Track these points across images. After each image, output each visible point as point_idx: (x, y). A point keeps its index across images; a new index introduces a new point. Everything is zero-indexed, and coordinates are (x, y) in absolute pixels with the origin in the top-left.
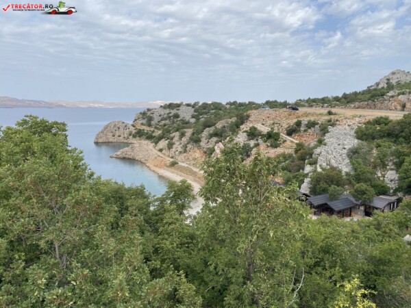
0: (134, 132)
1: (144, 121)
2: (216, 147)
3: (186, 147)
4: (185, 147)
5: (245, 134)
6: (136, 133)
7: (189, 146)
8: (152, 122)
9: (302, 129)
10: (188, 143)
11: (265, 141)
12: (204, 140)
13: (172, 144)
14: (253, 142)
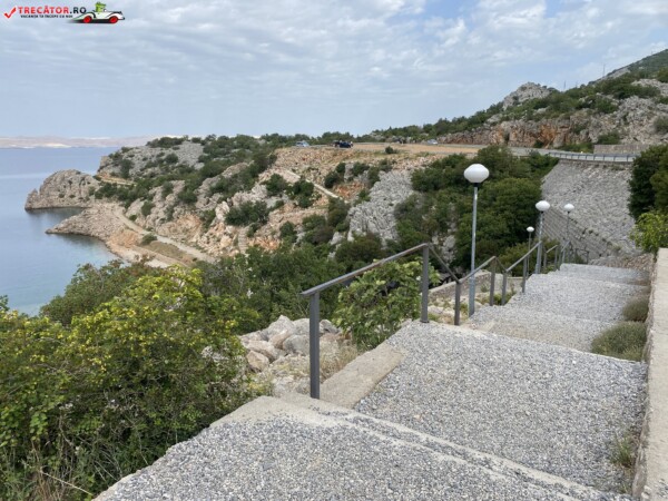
0: (98, 188)
1: (117, 170)
2: (217, 210)
3: (173, 211)
4: (170, 211)
6: (101, 190)
7: (178, 209)
8: (131, 172)
9: (346, 177)
10: (176, 204)
11: (292, 198)
12: (202, 199)
13: (150, 208)
14: (275, 200)
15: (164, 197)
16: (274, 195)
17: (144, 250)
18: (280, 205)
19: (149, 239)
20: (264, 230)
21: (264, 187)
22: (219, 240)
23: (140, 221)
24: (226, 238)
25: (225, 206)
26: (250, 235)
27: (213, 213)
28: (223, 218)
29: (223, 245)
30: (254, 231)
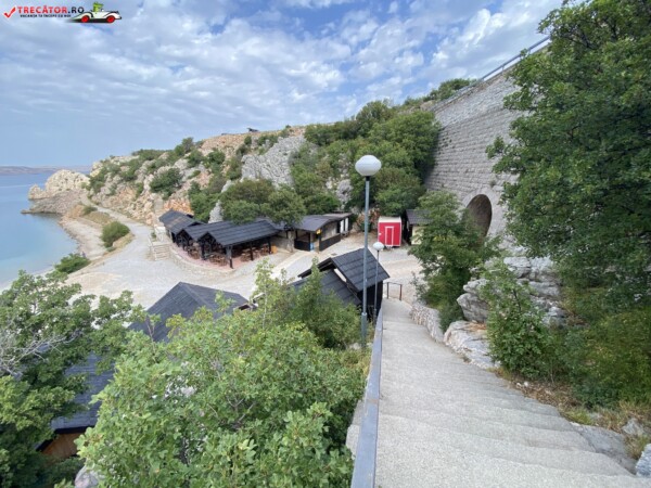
2: (145, 182)
4: (115, 187)
5: (185, 161)
7: (121, 186)
9: (252, 147)
10: (120, 182)
11: (207, 167)
13: (100, 186)
14: (193, 170)
16: (193, 167)
17: (83, 219)
18: (197, 174)
19: (89, 210)
20: (179, 193)
22: (143, 207)
23: (94, 199)
24: (149, 204)
25: (151, 177)
26: (165, 199)
27: (143, 184)
28: (149, 188)
29: (145, 210)
30: (170, 194)
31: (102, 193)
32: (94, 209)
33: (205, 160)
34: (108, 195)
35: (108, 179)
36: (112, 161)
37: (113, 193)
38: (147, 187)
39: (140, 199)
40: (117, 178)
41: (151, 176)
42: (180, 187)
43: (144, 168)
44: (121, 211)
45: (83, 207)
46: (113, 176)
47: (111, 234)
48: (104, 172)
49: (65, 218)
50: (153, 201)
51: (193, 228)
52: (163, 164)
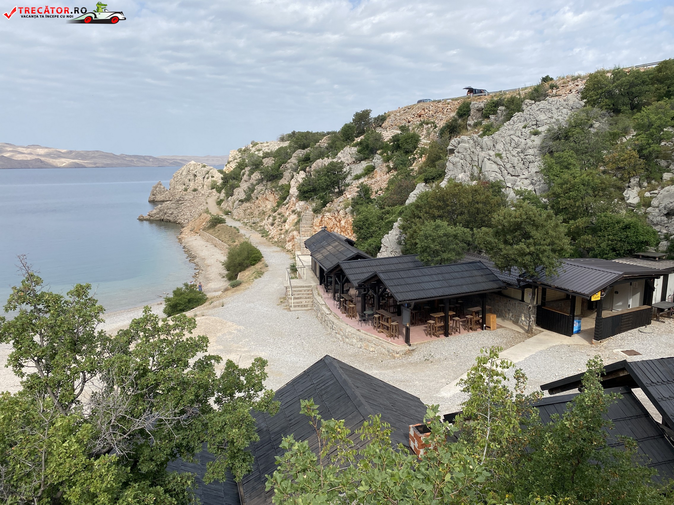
0: (220, 182)
2: (293, 183)
4: (252, 189)
6: (222, 184)
7: (259, 188)
10: (260, 181)
11: (387, 160)
12: (287, 174)
13: (233, 187)
14: (364, 164)
15: (250, 176)
16: (365, 159)
17: (207, 234)
18: (370, 171)
19: (216, 222)
20: (338, 203)
21: (354, 150)
22: (285, 221)
23: (224, 205)
24: (293, 218)
25: (301, 176)
26: (316, 211)
27: (289, 186)
28: (297, 193)
29: (287, 226)
30: (324, 205)
31: (235, 197)
32: (222, 221)
33: (384, 147)
34: (242, 201)
35: (245, 177)
36: (253, 150)
37: (248, 199)
38: (294, 191)
39: (282, 210)
40: (256, 175)
41: (302, 174)
42: (341, 193)
43: (293, 160)
44: (254, 226)
45: (209, 217)
46: (251, 172)
47: (238, 259)
48: (241, 166)
49: (186, 230)
50: (299, 214)
51: (354, 263)
52: (321, 155)
